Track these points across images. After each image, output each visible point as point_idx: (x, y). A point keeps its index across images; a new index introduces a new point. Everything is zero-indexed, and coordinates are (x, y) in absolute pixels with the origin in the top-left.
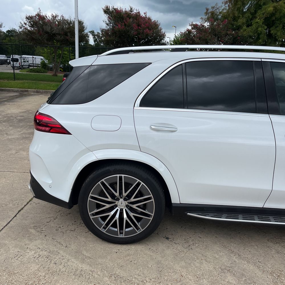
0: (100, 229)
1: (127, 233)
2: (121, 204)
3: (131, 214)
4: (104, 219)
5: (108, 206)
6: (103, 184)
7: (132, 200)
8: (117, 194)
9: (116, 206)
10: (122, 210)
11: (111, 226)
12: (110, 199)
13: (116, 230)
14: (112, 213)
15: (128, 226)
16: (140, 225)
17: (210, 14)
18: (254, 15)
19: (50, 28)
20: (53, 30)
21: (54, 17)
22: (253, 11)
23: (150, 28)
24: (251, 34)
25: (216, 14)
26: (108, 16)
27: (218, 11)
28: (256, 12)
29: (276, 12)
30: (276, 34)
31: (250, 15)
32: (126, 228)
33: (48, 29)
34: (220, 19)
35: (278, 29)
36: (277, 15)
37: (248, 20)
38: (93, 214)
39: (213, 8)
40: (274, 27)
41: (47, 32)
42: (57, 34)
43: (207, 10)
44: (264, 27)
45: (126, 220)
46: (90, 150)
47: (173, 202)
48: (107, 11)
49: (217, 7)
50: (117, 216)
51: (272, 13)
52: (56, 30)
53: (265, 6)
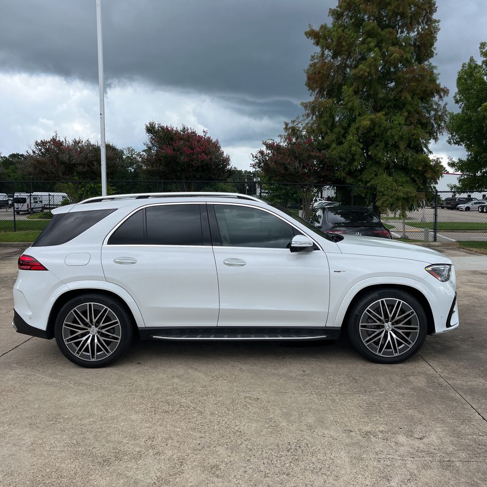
0: (74, 354)
1: (98, 357)
2: (93, 330)
3: (101, 339)
4: (77, 344)
5: (80, 332)
6: (75, 312)
7: (101, 325)
8: (88, 321)
9: (88, 333)
10: (94, 336)
11: (84, 351)
12: (82, 326)
13: (89, 354)
14: (84, 338)
15: (99, 350)
16: (110, 349)
17: (290, 130)
18: (346, 129)
19: (68, 157)
20: (73, 160)
21: (76, 143)
22: (346, 125)
23: (207, 152)
24: (343, 155)
25: (298, 130)
26: (150, 137)
27: (300, 125)
28: (349, 125)
29: (374, 126)
30: (376, 155)
31: (341, 129)
32: (97, 352)
33: (65, 157)
34: (304, 136)
35: (378, 148)
36: (377, 130)
37: (339, 136)
38: (67, 340)
39: (293, 122)
40: (374, 145)
41: (63, 163)
42: (77, 164)
43: (287, 124)
44: (358, 146)
45: (97, 345)
46: (64, 282)
47: (138, 326)
48: (150, 129)
49: (299, 121)
50: (89, 341)
51: (370, 128)
52: (76, 159)
53: (360, 118)
